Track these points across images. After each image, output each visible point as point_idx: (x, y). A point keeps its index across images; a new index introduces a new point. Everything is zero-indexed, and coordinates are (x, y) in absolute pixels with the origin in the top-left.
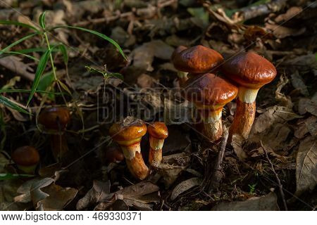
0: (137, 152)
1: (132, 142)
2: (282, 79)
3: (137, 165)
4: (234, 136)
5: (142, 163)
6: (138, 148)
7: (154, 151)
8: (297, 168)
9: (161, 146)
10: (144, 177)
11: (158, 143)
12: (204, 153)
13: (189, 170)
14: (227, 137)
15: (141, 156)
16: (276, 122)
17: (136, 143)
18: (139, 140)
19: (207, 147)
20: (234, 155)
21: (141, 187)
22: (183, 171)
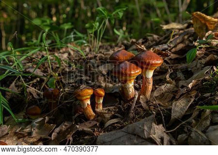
0: (88, 104)
1: (85, 98)
2: (169, 71)
3: (88, 111)
4: (141, 97)
5: (91, 110)
6: (89, 102)
7: (97, 104)
8: (173, 108)
9: (101, 101)
10: (92, 118)
11: (99, 99)
12: (125, 106)
13: (116, 114)
14: (137, 97)
15: (90, 107)
16: (166, 92)
17: (87, 99)
18: (89, 97)
19: (127, 103)
20: (141, 107)
21: (90, 123)
22: (113, 115)
